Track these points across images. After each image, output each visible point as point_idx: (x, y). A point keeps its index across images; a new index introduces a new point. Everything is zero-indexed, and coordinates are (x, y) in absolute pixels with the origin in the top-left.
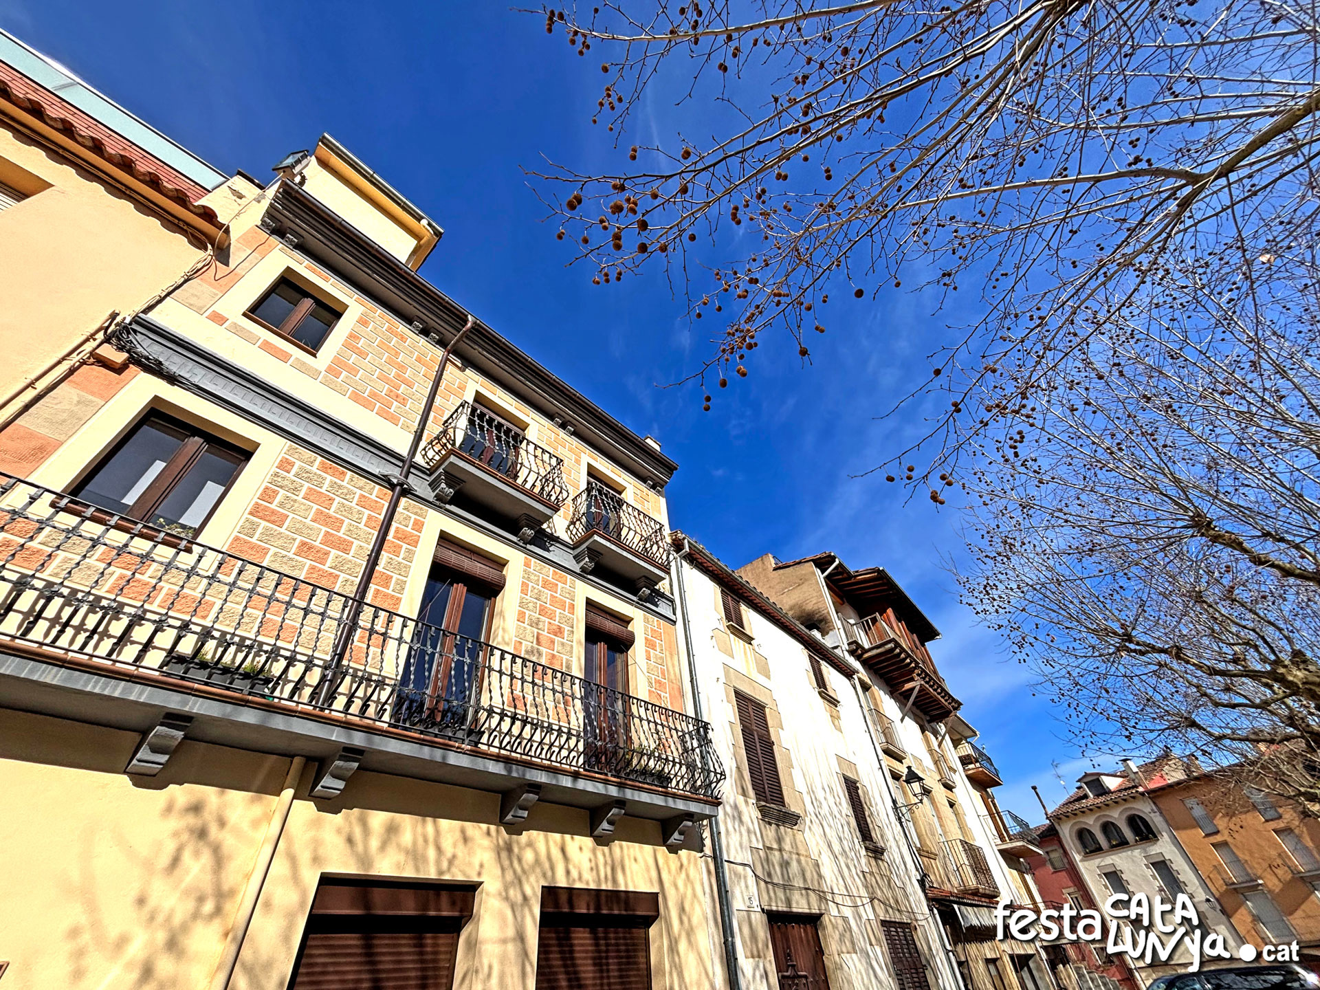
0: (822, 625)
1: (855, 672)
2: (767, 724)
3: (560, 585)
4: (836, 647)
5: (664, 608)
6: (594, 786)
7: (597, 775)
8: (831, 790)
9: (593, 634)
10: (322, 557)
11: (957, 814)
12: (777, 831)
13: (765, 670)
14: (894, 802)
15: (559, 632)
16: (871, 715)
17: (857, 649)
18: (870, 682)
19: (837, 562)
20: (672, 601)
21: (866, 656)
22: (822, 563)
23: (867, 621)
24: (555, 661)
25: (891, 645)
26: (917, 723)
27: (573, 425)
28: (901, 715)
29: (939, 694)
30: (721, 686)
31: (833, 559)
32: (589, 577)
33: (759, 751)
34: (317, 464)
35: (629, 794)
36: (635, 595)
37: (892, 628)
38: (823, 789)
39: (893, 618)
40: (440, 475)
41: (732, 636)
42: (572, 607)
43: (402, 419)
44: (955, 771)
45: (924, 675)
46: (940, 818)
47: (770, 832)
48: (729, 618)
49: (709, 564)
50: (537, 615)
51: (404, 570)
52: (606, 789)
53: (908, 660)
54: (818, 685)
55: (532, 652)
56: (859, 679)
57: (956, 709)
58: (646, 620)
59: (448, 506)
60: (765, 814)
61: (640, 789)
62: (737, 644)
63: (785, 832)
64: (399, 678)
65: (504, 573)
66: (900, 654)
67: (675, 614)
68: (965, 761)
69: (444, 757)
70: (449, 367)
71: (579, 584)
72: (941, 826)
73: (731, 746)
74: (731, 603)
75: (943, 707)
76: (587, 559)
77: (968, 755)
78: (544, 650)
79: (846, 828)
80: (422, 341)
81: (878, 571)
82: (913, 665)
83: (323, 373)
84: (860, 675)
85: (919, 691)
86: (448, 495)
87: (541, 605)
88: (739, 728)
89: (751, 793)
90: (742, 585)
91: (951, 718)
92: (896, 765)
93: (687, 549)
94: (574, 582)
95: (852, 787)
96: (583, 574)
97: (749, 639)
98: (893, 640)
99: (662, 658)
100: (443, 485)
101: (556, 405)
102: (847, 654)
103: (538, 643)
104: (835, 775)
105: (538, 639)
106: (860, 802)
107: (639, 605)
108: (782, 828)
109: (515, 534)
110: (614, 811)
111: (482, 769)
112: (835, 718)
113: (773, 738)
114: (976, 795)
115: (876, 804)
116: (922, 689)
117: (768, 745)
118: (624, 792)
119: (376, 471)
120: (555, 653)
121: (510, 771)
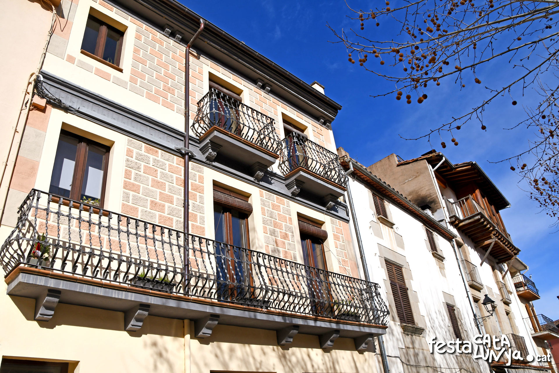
0: (432, 205)
1: (454, 237)
2: (403, 278)
3: (281, 206)
4: (442, 221)
5: (341, 213)
6: (325, 324)
7: (326, 319)
8: (440, 312)
9: (304, 235)
10: (162, 208)
11: (510, 319)
12: (411, 339)
13: (401, 243)
14: (475, 316)
15: (285, 236)
16: (463, 264)
17: (455, 220)
18: (463, 243)
19: (444, 159)
20: (346, 207)
21: (461, 224)
22: (432, 162)
23: (463, 201)
24: (288, 255)
25: (479, 217)
26: (490, 265)
27: (270, 86)
28: (480, 261)
29: (506, 245)
30: (377, 258)
31: (440, 157)
32: (297, 198)
33: (400, 295)
34: (143, 148)
35: (342, 327)
36: (324, 206)
37: (478, 203)
38: (436, 312)
39: (479, 196)
40: (207, 144)
41: (381, 224)
42: (290, 219)
43: (176, 105)
44: (511, 293)
45: (498, 235)
46: (500, 322)
47: (408, 339)
48: (378, 213)
49: (365, 176)
50: (273, 228)
51: (201, 209)
52: (331, 325)
53: (489, 226)
54: (432, 249)
55: (275, 251)
56: (457, 241)
57: (516, 254)
58: (332, 222)
59: (214, 164)
60: (405, 330)
61: (347, 324)
62: (384, 229)
63: (416, 338)
64: (215, 274)
65: (249, 202)
66: (483, 222)
67: (348, 215)
68: (517, 286)
69: (255, 316)
70: (191, 58)
71: (292, 204)
72: (500, 326)
73: (385, 294)
74: (379, 201)
75: (507, 253)
76: (295, 187)
77: (520, 282)
78: (281, 249)
79: (448, 333)
80: (171, 42)
81: (471, 164)
82: (491, 228)
83: (129, 83)
84: (457, 239)
85: (495, 244)
86: (213, 157)
87: (274, 221)
88: (389, 282)
89: (397, 319)
90: (386, 188)
91: (513, 260)
92: (476, 293)
93: (352, 169)
94: (288, 204)
95: (451, 309)
96: (293, 197)
97: (391, 225)
98: (480, 214)
99: (344, 245)
100: (210, 150)
101: (259, 73)
102: (448, 224)
103: (277, 245)
104: (442, 303)
105: (276, 242)
106: (456, 318)
107: (327, 213)
108: (414, 336)
109: (252, 176)
110: (334, 335)
111: (273, 320)
112: (442, 268)
113: (407, 286)
114: (522, 306)
115: (465, 318)
116: (496, 243)
117: (404, 291)
118: (339, 326)
119: (173, 147)
120: (286, 250)
121: (285, 320)
